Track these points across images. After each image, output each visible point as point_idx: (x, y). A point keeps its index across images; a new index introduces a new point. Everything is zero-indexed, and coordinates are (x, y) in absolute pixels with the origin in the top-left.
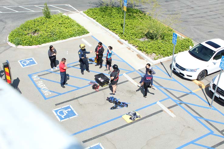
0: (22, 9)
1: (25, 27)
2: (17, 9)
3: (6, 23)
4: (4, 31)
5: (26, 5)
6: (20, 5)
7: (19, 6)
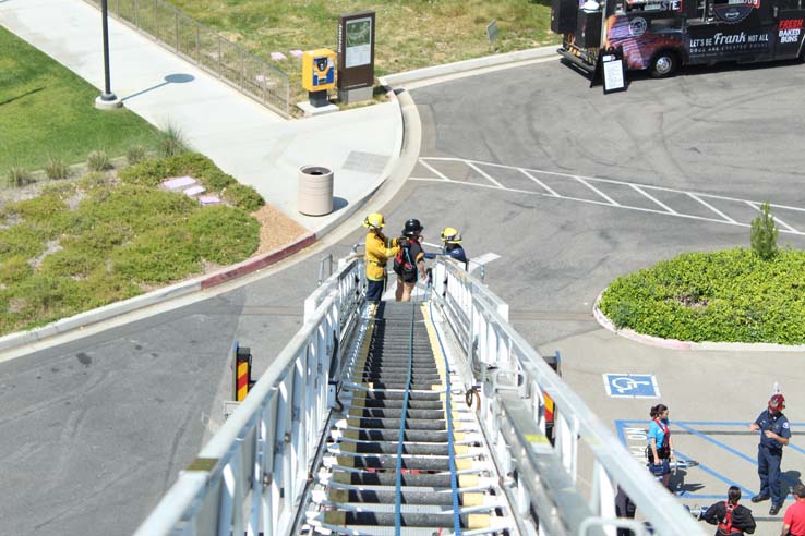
0: (694, 207)
1: (668, 274)
2: (679, 201)
3: (615, 244)
4: (600, 271)
5: (715, 193)
6: (695, 190)
7: (689, 193)
